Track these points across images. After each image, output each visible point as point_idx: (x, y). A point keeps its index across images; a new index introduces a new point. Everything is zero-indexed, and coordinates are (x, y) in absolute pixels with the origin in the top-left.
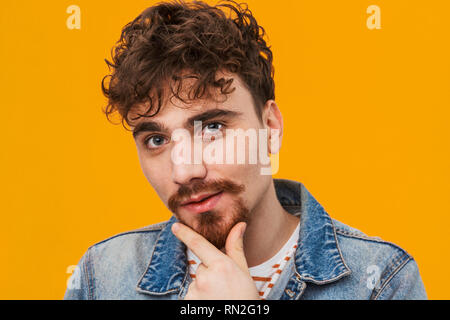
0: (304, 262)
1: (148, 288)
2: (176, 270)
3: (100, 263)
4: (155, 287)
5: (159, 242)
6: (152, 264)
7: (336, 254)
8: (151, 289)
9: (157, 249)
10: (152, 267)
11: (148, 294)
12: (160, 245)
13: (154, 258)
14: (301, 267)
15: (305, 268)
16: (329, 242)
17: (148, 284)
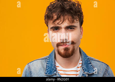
0: (85, 69)
1: (47, 74)
2: (54, 69)
3: (32, 67)
4: (49, 73)
5: (47, 62)
6: (46, 67)
7: (92, 66)
8: (48, 74)
9: (47, 64)
10: (47, 68)
11: (47, 76)
12: (48, 63)
13: (47, 66)
14: (85, 70)
15: (86, 70)
16: (89, 62)
17: (47, 73)
